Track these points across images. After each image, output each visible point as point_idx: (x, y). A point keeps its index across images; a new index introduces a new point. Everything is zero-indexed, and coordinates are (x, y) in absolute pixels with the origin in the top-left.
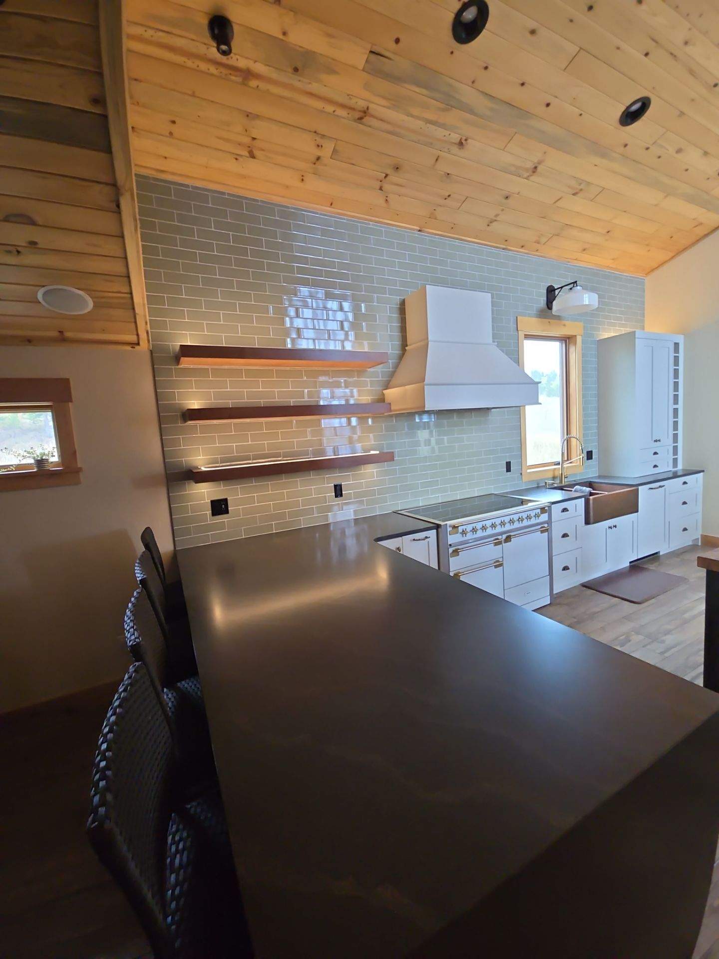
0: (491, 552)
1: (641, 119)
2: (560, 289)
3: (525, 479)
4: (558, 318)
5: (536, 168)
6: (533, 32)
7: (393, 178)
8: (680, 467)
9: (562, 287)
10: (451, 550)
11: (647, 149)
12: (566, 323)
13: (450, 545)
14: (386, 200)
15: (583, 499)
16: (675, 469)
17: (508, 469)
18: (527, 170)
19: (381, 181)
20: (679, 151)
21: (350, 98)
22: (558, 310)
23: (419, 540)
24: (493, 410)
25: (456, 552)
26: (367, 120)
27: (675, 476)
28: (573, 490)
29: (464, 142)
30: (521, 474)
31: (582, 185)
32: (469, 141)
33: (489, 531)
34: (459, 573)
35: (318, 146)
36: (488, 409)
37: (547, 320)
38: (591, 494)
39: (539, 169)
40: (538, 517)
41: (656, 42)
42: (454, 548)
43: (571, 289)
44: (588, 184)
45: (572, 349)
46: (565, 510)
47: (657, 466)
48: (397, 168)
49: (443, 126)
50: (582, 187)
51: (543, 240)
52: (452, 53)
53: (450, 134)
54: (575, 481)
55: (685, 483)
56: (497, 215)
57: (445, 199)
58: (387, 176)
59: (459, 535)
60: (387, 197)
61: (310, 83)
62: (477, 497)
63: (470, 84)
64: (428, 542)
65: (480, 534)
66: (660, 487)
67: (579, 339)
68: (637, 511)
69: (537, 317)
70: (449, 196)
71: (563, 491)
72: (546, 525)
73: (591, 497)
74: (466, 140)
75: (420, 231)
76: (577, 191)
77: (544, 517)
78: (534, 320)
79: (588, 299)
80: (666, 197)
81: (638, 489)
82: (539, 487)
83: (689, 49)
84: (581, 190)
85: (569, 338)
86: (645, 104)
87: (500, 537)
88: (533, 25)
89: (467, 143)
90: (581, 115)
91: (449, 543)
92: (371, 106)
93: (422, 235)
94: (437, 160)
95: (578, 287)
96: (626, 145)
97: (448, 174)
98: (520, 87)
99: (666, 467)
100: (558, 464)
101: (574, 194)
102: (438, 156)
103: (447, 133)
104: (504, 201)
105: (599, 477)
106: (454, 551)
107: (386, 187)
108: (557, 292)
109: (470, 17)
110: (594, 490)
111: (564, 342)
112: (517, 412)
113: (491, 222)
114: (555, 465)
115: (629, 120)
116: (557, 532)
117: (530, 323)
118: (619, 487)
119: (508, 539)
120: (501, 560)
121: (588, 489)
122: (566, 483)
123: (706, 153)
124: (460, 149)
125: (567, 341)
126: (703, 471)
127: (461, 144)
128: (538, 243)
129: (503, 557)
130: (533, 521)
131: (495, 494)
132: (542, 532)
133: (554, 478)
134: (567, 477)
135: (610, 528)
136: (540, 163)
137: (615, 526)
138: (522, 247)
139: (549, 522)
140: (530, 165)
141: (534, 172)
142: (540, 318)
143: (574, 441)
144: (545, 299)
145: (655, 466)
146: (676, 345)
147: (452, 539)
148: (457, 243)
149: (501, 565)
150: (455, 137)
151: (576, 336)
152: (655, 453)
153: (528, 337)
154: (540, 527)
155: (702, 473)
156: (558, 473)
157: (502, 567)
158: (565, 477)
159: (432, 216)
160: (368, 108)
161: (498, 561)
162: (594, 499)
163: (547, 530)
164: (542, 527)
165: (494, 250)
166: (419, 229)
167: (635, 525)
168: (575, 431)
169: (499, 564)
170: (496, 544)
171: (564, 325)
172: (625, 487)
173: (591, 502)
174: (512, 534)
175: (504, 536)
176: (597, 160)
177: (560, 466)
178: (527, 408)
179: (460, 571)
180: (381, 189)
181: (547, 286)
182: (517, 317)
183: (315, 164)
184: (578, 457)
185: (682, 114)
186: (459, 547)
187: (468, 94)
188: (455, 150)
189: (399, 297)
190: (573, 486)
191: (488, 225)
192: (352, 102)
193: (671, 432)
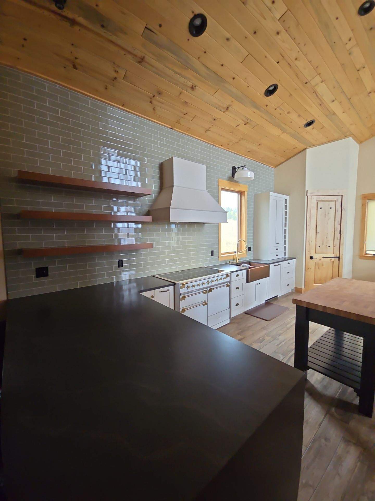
0: (202, 297)
1: (273, 95)
2: (238, 168)
3: (220, 259)
4: (237, 182)
5: (228, 108)
6: (228, 39)
7: (157, 98)
8: (287, 256)
9: (239, 168)
10: (181, 297)
11: (276, 109)
12: (241, 185)
13: (181, 294)
14: (154, 109)
15: (246, 270)
16: (285, 257)
17: (212, 255)
18: (224, 108)
19: (151, 98)
20: (289, 113)
21: (134, 49)
22: (236, 179)
23: (164, 291)
24: (205, 224)
25: (184, 298)
26: (143, 63)
27: (285, 260)
28: (242, 265)
29: (194, 87)
30: (218, 257)
31: (248, 120)
32: (197, 87)
33: (201, 286)
34: (185, 309)
35: (115, 71)
36: (203, 223)
37: (232, 183)
38: (250, 268)
39: (230, 108)
40: (225, 279)
41: (283, 57)
42: (183, 296)
43: (243, 169)
44: (251, 120)
45: (243, 198)
46: (238, 275)
47: (278, 255)
48: (160, 93)
49: (183, 76)
50: (248, 121)
51: (231, 144)
52: (188, 40)
53: (187, 82)
54: (243, 261)
55: (289, 263)
56: (210, 128)
57: (185, 115)
58: (154, 96)
59: (185, 289)
60: (154, 107)
61: (111, 35)
62: (197, 268)
63: (197, 58)
64: (169, 292)
65: (196, 288)
66: (279, 265)
67: (246, 193)
68: (269, 276)
69: (227, 180)
70: (187, 113)
71: (238, 266)
72: (229, 283)
73: (249, 269)
74: (195, 87)
75: (171, 128)
76: (246, 123)
77: (228, 279)
78: (226, 182)
79: (250, 174)
80: (283, 133)
81: (269, 266)
82: (226, 264)
83: (297, 63)
84: (248, 123)
85: (242, 192)
86: (276, 87)
87: (206, 289)
88: (228, 36)
89: (195, 88)
90: (248, 87)
91: (180, 293)
92: (146, 57)
93: (173, 131)
94: (180, 93)
95: (246, 169)
96: (267, 106)
97: (186, 102)
98: (221, 66)
99: (281, 256)
100: (236, 253)
101: (245, 124)
102: (181, 92)
103: (186, 81)
104: (213, 121)
105: (254, 259)
106: (182, 297)
107: (154, 102)
108: (237, 169)
109: (198, 23)
110: (251, 266)
111: (239, 194)
112: (217, 226)
113: (207, 131)
114: (234, 253)
115: (268, 94)
116: (234, 286)
117: (224, 183)
118: (262, 265)
119: (210, 290)
120: (206, 301)
121: (248, 265)
122: (239, 262)
123: (299, 116)
124: (192, 90)
125: (241, 193)
126: (296, 258)
127: (193, 88)
128: (229, 145)
129: (207, 300)
130: (223, 281)
131: (205, 267)
132: (227, 286)
133: (233, 259)
134: (239, 259)
135: (257, 284)
136: (230, 106)
137: (260, 283)
138: (221, 145)
139: (230, 281)
140: (225, 106)
141: (227, 110)
142: (229, 181)
143: (243, 242)
144: (232, 172)
145: (277, 255)
146: (286, 200)
147: (182, 291)
148: (190, 138)
149: (207, 304)
150: (190, 84)
151: (245, 191)
152: (277, 249)
153: (223, 189)
154: (225, 284)
155: (295, 259)
156: (235, 257)
157: (207, 305)
158: (238, 259)
159: (178, 122)
160: (144, 57)
161: (205, 302)
162: (251, 270)
163: (229, 286)
164: (227, 284)
165: (208, 145)
166: (171, 127)
167: (268, 282)
168: (243, 237)
169: (205, 304)
170: (204, 293)
171: (240, 186)
172: (264, 265)
173: (249, 271)
174: (212, 288)
175: (209, 289)
176: (255, 110)
177: (236, 254)
178: (222, 224)
179: (186, 308)
180: (151, 102)
181: (232, 166)
182: (218, 179)
183: (113, 81)
184: (244, 249)
185: (291, 95)
186: (185, 295)
187: (197, 64)
188: (189, 90)
189: (159, 161)
190: (242, 263)
191: (206, 132)
192: (135, 52)
193: (283, 240)
